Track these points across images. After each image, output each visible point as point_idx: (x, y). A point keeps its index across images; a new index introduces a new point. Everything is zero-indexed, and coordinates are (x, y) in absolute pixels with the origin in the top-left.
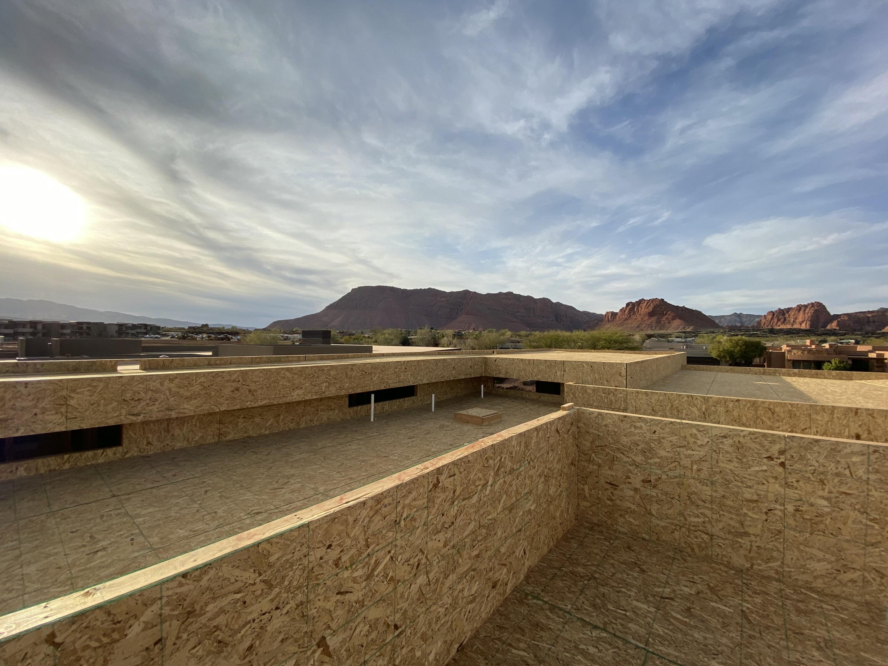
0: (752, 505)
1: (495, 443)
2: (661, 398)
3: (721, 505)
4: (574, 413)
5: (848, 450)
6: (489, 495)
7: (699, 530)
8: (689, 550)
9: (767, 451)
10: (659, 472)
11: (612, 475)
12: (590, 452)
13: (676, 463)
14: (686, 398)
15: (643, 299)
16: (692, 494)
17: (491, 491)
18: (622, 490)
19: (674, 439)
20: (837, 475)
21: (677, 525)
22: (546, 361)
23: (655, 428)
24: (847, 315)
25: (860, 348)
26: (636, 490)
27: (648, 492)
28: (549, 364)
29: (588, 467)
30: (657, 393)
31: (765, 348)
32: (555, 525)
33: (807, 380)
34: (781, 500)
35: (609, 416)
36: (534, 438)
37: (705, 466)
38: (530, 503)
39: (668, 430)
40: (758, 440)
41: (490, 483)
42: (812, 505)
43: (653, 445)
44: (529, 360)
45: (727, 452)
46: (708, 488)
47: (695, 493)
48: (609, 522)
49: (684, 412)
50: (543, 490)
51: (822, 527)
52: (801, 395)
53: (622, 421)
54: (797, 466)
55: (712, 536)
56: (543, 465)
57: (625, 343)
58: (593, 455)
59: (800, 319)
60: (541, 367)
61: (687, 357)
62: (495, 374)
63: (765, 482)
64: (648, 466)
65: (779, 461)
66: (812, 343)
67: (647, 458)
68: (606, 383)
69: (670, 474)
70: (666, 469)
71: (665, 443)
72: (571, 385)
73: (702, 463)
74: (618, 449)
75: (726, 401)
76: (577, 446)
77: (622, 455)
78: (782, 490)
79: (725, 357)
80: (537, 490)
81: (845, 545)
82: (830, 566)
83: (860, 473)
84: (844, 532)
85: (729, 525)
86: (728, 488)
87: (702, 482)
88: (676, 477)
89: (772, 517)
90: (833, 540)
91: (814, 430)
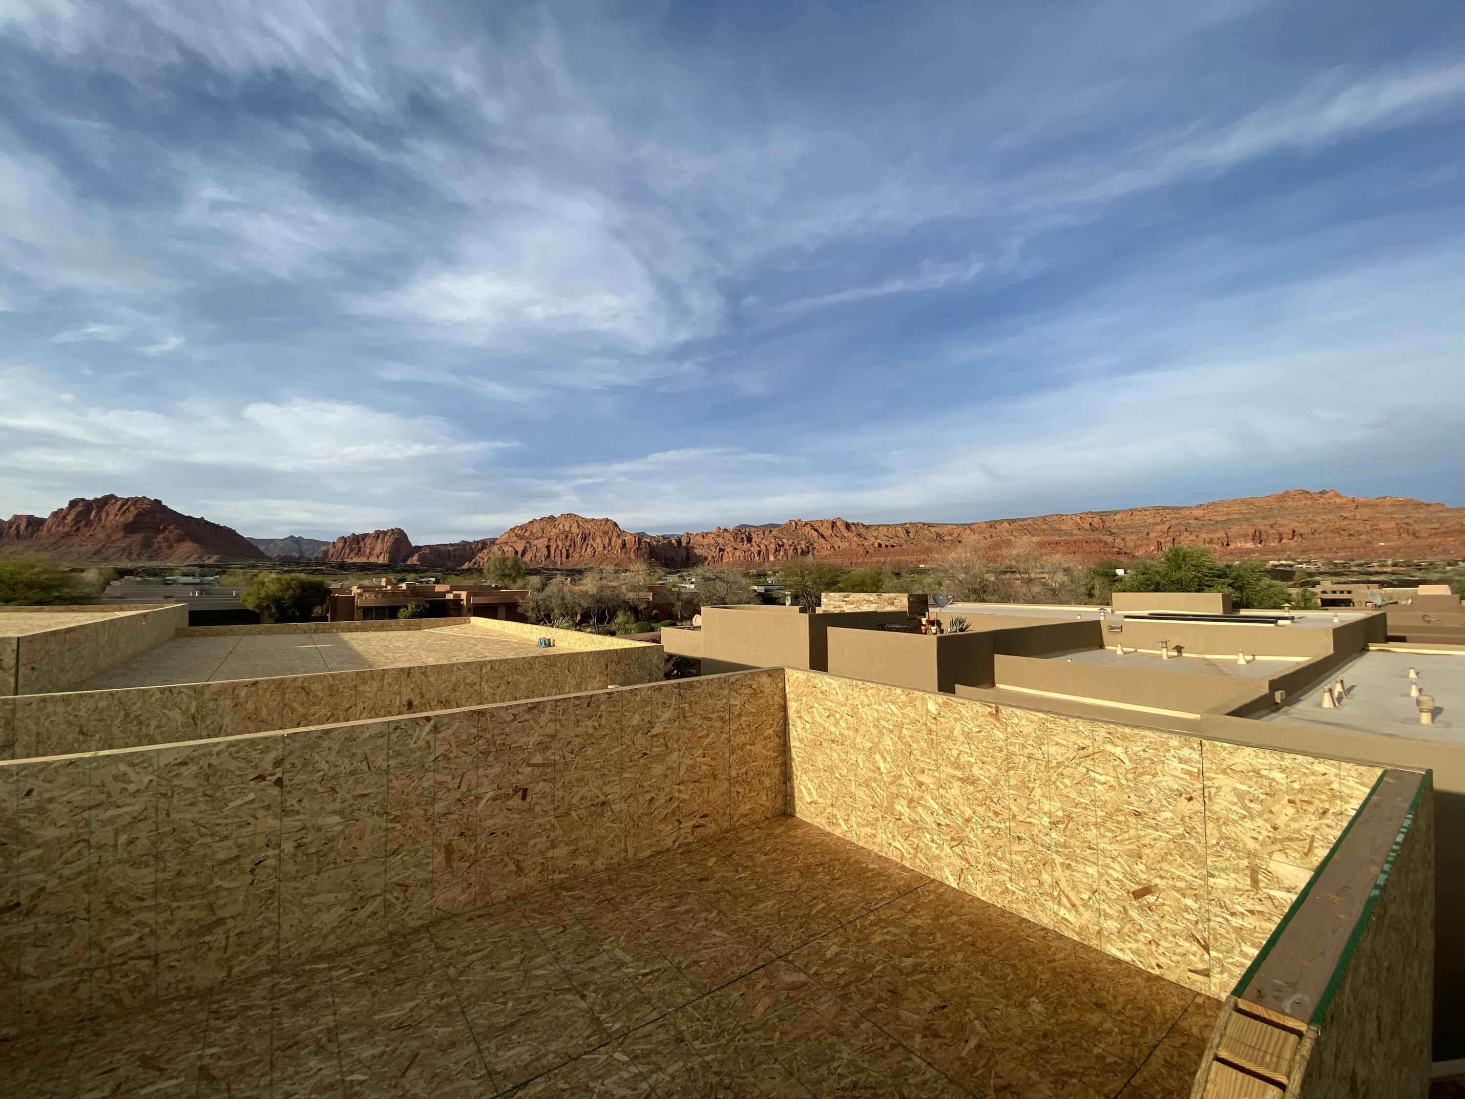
0: (228, 867)
2: (103, 704)
3: (175, 891)
5: (366, 735)
7: (132, 959)
8: (111, 1008)
9: (256, 767)
10: (40, 876)
13: (81, 845)
14: (158, 695)
15: (112, 497)
16: (115, 894)
19: (77, 796)
20: (352, 773)
21: (83, 971)
23: (30, 783)
24: (429, 547)
25: (439, 588)
30: (92, 696)
31: (329, 591)
33: (370, 634)
34: (275, 840)
37: (144, 831)
39: (63, 780)
40: (242, 754)
42: (319, 829)
43: (23, 823)
45: (187, 790)
46: (150, 870)
47: (122, 890)
49: (154, 723)
51: (333, 855)
52: (356, 658)
54: (300, 778)
55: (155, 958)
57: (57, 587)
59: (378, 550)
61: (191, 612)
63: (251, 820)
64: (11, 874)
65: (274, 778)
66: (388, 582)
67: (10, 856)
69: (68, 871)
70: (55, 867)
71: (56, 809)
73: (139, 825)
75: (234, 687)
78: (276, 823)
79: (268, 607)
81: (362, 868)
82: (343, 909)
83: (380, 762)
84: (361, 850)
85: (189, 921)
86: (187, 854)
87: (135, 864)
88: (80, 874)
89: (261, 873)
90: (348, 869)
91: (360, 706)
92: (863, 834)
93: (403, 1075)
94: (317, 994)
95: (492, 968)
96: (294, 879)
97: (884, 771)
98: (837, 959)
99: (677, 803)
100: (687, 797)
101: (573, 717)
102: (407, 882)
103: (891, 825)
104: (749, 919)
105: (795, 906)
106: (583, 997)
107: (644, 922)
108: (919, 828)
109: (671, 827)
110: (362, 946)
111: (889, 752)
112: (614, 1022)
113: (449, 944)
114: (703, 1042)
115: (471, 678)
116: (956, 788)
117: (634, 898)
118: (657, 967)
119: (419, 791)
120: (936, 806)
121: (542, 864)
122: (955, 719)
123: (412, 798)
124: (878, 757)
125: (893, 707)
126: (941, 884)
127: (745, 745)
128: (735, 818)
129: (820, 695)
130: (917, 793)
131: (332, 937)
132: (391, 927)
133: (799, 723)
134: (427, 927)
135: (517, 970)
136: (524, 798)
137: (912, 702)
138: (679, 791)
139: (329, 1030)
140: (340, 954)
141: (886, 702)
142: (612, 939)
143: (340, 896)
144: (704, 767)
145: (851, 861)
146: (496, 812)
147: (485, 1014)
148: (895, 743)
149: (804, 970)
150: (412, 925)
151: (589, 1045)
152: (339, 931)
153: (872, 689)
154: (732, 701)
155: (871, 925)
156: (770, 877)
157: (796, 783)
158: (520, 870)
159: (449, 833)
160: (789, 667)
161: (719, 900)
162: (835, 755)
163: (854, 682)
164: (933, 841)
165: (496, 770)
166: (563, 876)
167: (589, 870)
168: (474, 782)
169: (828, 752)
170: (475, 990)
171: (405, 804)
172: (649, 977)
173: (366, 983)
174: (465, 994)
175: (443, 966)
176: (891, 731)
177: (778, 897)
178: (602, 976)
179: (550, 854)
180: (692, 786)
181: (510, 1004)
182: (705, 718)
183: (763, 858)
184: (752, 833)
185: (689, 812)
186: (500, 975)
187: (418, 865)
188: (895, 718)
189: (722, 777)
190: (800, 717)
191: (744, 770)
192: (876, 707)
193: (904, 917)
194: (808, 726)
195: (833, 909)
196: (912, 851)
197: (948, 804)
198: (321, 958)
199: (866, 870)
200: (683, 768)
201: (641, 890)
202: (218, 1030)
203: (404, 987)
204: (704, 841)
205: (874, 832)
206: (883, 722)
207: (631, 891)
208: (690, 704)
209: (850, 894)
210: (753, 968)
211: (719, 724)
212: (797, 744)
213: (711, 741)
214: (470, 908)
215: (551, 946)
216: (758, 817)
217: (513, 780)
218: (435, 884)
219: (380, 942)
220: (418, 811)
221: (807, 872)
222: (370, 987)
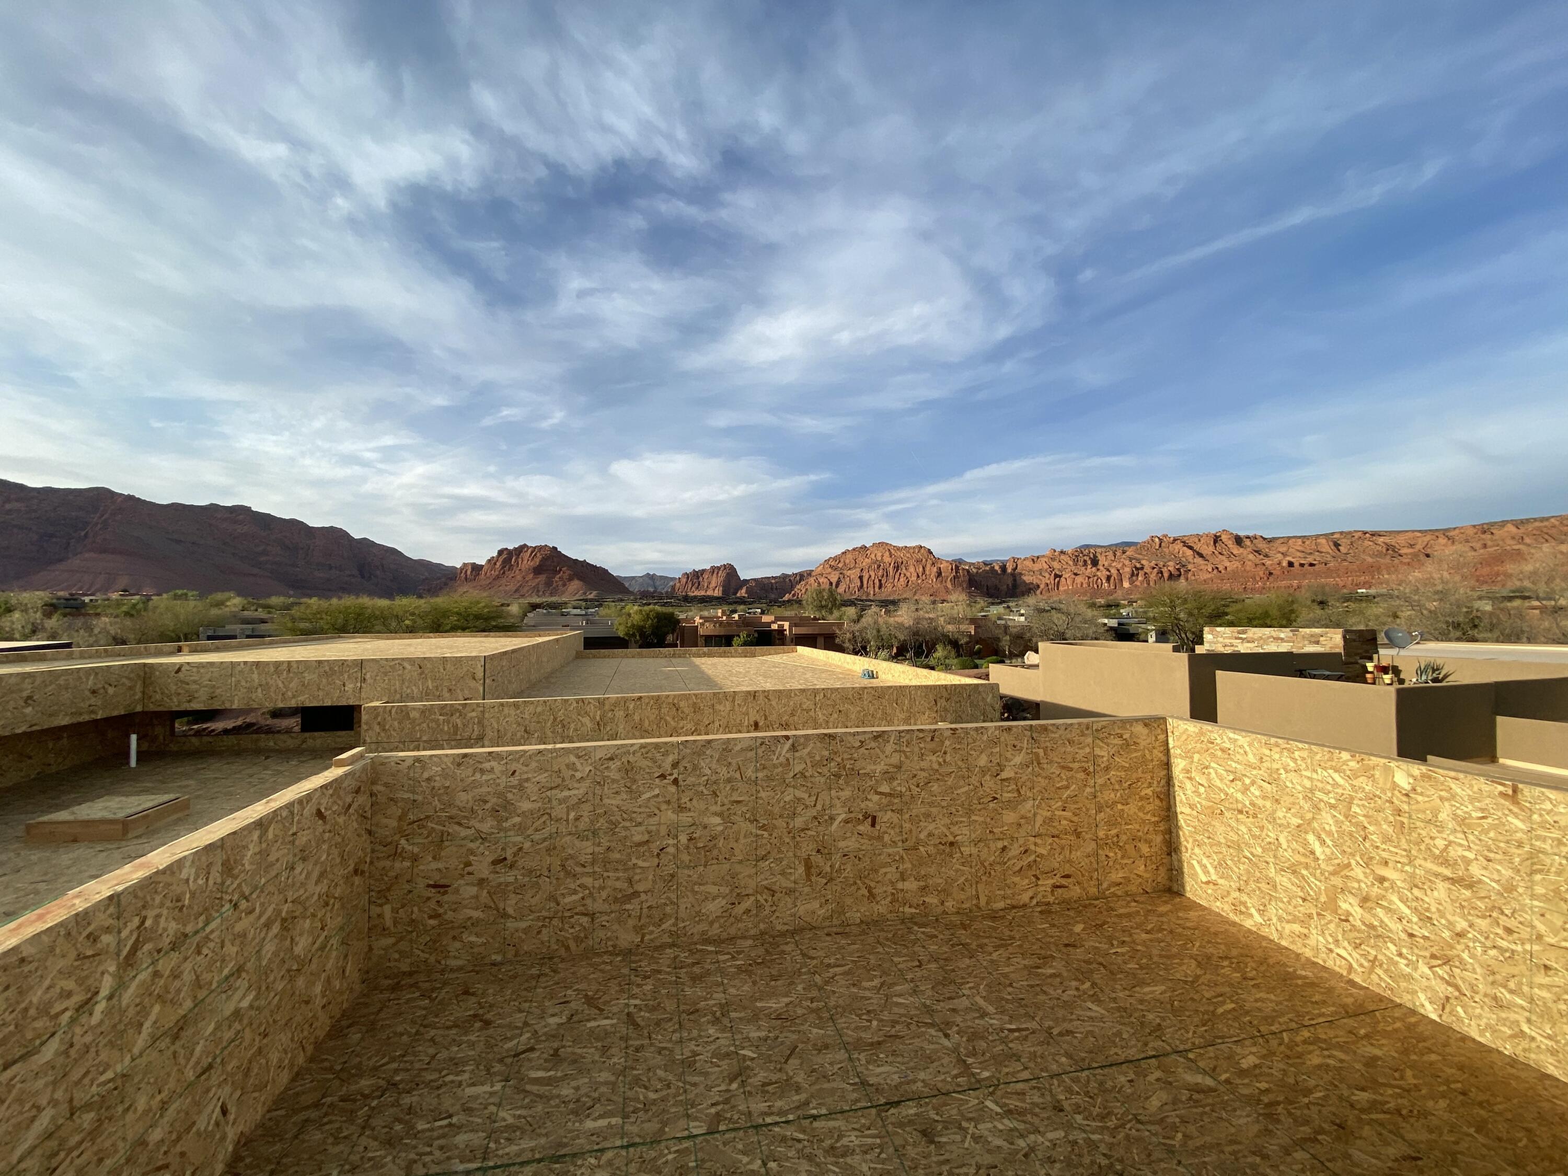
0: (642, 849)
1: (120, 888)
2: (539, 709)
3: (606, 863)
4: (364, 769)
5: (738, 748)
6: (102, 1021)
7: (577, 914)
8: (562, 952)
9: (660, 767)
10: (519, 839)
11: (439, 870)
12: (396, 838)
13: (546, 817)
14: (575, 704)
15: (525, 546)
16: (567, 859)
17: (108, 1013)
18: (457, 891)
19: (542, 777)
20: (729, 780)
21: (545, 918)
22: (320, 662)
23: (514, 766)
24: (755, 580)
25: (766, 619)
26: (481, 882)
27: (502, 880)
28: (327, 668)
29: (392, 867)
30: (532, 703)
31: (678, 621)
32: (310, 1015)
33: (716, 660)
34: (673, 832)
35: (435, 759)
36: (251, 846)
37: (586, 809)
38: (240, 993)
39: (534, 765)
40: (650, 755)
41: (104, 992)
42: (705, 827)
43: (510, 796)
44: (277, 664)
45: (614, 781)
46: (589, 843)
47: (571, 857)
48: (432, 959)
49: (572, 726)
50: (276, 954)
51: (715, 852)
52: (708, 681)
53: (459, 765)
54: (691, 780)
55: (592, 916)
56: (277, 898)
57: (493, 618)
58: (403, 841)
59: (713, 584)
60: (308, 676)
61: (585, 638)
62: (175, 705)
63: (657, 812)
64: (502, 834)
65: (672, 778)
66: (723, 613)
67: (500, 821)
68: (447, 695)
69: (537, 837)
70: (529, 832)
71: (531, 788)
72: (375, 708)
73: (582, 806)
74: (451, 818)
75: (626, 700)
76: (370, 833)
77: (457, 828)
78: (673, 817)
79: (634, 635)
80: (259, 959)
81: (738, 868)
82: (724, 902)
83: (750, 773)
84: (737, 852)
85: (615, 889)
86: (614, 834)
87: (580, 837)
88: (545, 840)
89: (664, 859)
90: (727, 866)
91: (717, 724)
92: (1287, 931)
93: (786, 1062)
94: (708, 973)
95: (854, 985)
96: (688, 867)
97: (1322, 857)
98: (1257, 1071)
99: (1032, 858)
100: (1045, 852)
101: (916, 749)
102: (774, 888)
103: (1332, 926)
104: (1132, 1000)
105: (1192, 999)
106: (947, 1036)
107: (1006, 976)
108: (1378, 936)
109: (1027, 881)
110: (741, 938)
111: (1329, 834)
112: (983, 1069)
113: (812, 953)
114: (1086, 1119)
115: (808, 704)
116: (1441, 890)
117: (990, 949)
118: (1024, 1026)
119: (782, 804)
120: (1407, 911)
121: (893, 894)
122: (1441, 799)
123: (776, 810)
124: (1311, 838)
125: (1336, 776)
126: (1413, 1012)
127: (1115, 803)
128: (1105, 885)
129: (1219, 753)
130: (1376, 891)
131: (716, 925)
132: (762, 926)
133: (1188, 785)
134: (793, 933)
135: (878, 993)
136: (873, 825)
137: (1368, 772)
138: (1036, 844)
139: (721, 1006)
140: (723, 942)
141: (1325, 769)
142: (971, 985)
143: (722, 889)
144: (1064, 822)
145: (1271, 961)
146: (848, 834)
147: (853, 1026)
148: (1337, 822)
149: (1212, 1072)
150: (779, 927)
151: (959, 1085)
152: (722, 921)
153: (1301, 751)
154: (1098, 751)
155: (1305, 1042)
156: (1155, 959)
157: (1185, 856)
158: (872, 896)
159: (807, 848)
160: (1172, 717)
161: (1092, 971)
162: (1243, 829)
163: (1273, 740)
164: (1400, 955)
165: (847, 793)
166: (913, 910)
167: (940, 910)
168: (828, 803)
169: (1234, 824)
170: (841, 1002)
171: (770, 814)
172: (1016, 1034)
173: (746, 971)
174: (832, 1003)
175: (809, 972)
176: (1332, 807)
177: (1170, 984)
178: (965, 1020)
179: (900, 885)
180: (1050, 840)
181: (875, 1023)
182: (1063, 767)
183: (1144, 936)
184: (1127, 906)
185: (1047, 869)
186: (862, 993)
187: (783, 873)
188: (1340, 791)
189: (1088, 836)
190: (1190, 779)
191: (1114, 832)
192: (1308, 774)
193: (1354, 1043)
194: (1202, 790)
195: (1247, 1013)
196: (1366, 964)
197: (1428, 910)
198: (708, 941)
199: (1294, 976)
200: (1039, 820)
201: (999, 942)
202: (639, 986)
203: (779, 983)
204: (1066, 904)
205: (1306, 931)
206: (1319, 795)
207: (986, 941)
208: (1045, 749)
209: (1271, 1001)
210: (1142, 1056)
211: (1081, 775)
212: (1187, 810)
213: (1073, 794)
214: (827, 923)
215: (909, 977)
216: (1133, 888)
217: (863, 806)
218: (797, 894)
219: (754, 937)
220: (781, 823)
221: (1205, 962)
222: (750, 977)
